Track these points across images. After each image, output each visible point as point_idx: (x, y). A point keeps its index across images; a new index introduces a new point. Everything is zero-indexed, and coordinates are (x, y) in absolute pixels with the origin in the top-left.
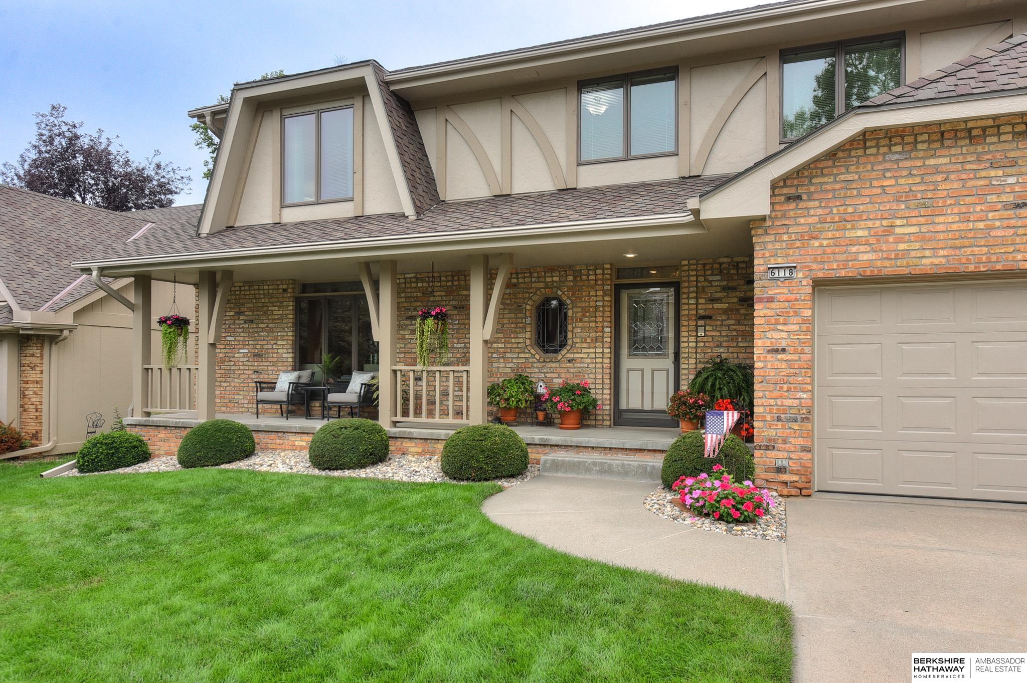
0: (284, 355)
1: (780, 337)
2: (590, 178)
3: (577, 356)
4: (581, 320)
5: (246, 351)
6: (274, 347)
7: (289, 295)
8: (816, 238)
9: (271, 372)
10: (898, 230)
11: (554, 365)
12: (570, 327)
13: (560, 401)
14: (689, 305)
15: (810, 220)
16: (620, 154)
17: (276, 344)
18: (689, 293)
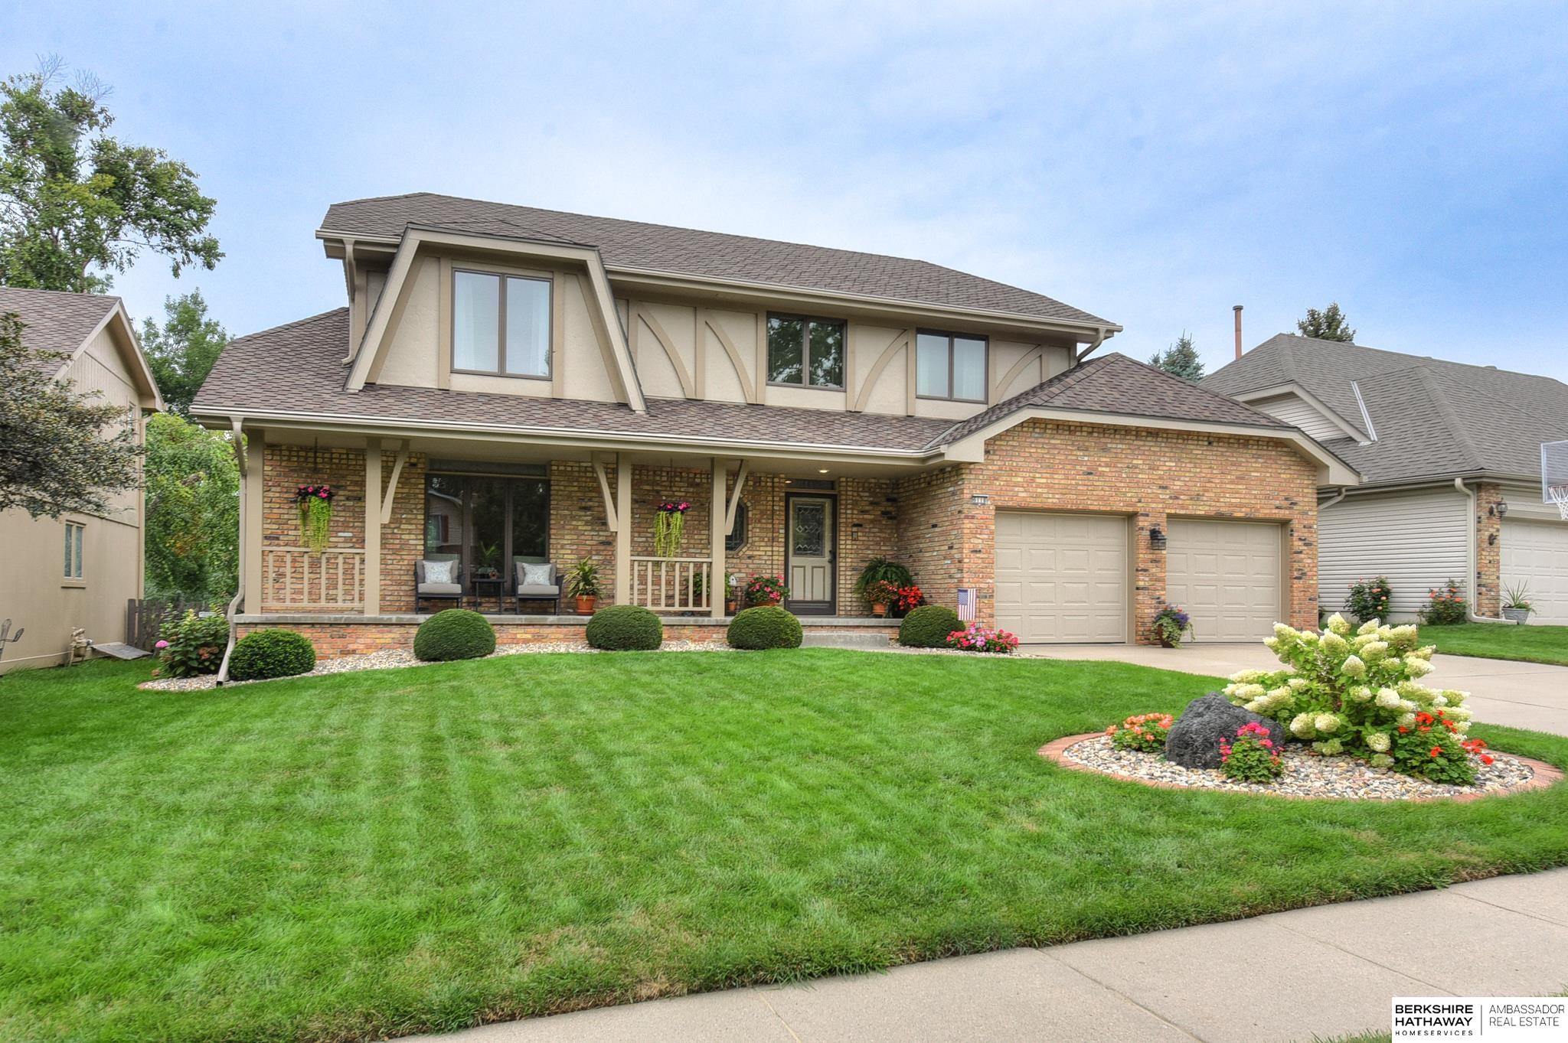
0: (411, 542)
1: (977, 542)
3: (756, 553)
4: (759, 522)
5: (350, 535)
6: (396, 531)
7: (419, 471)
8: (997, 480)
9: (390, 562)
11: (735, 561)
12: (750, 527)
13: (771, 592)
14: (847, 515)
15: (994, 468)
17: (398, 528)
18: (846, 505)
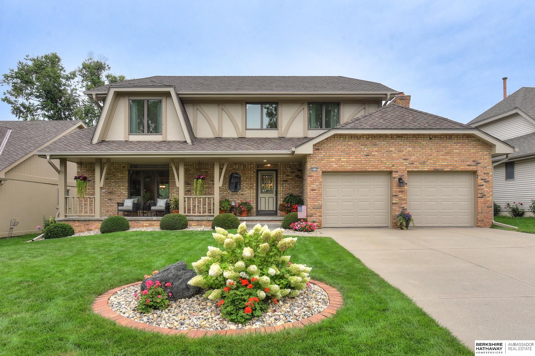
0: (124, 193)
1: (314, 186)
2: (249, 134)
3: (244, 193)
4: (246, 181)
5: (105, 191)
6: (119, 189)
7: (126, 169)
8: (323, 160)
9: (117, 199)
10: (342, 160)
11: (236, 196)
12: (242, 183)
13: (243, 207)
14: (281, 177)
15: (322, 155)
16: (259, 127)
17: (120, 188)
18: (280, 173)
